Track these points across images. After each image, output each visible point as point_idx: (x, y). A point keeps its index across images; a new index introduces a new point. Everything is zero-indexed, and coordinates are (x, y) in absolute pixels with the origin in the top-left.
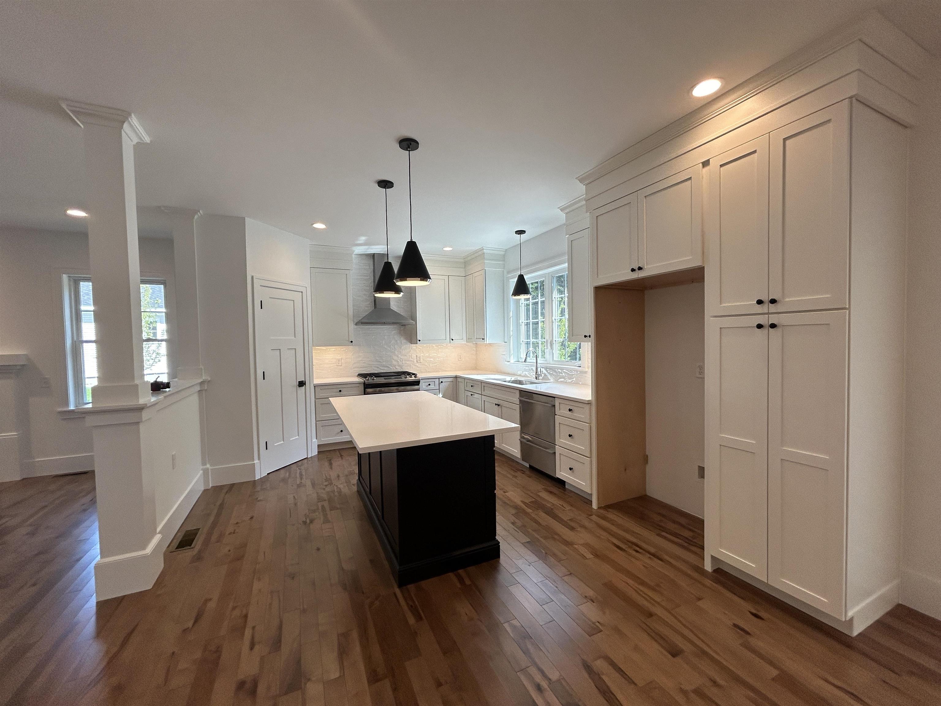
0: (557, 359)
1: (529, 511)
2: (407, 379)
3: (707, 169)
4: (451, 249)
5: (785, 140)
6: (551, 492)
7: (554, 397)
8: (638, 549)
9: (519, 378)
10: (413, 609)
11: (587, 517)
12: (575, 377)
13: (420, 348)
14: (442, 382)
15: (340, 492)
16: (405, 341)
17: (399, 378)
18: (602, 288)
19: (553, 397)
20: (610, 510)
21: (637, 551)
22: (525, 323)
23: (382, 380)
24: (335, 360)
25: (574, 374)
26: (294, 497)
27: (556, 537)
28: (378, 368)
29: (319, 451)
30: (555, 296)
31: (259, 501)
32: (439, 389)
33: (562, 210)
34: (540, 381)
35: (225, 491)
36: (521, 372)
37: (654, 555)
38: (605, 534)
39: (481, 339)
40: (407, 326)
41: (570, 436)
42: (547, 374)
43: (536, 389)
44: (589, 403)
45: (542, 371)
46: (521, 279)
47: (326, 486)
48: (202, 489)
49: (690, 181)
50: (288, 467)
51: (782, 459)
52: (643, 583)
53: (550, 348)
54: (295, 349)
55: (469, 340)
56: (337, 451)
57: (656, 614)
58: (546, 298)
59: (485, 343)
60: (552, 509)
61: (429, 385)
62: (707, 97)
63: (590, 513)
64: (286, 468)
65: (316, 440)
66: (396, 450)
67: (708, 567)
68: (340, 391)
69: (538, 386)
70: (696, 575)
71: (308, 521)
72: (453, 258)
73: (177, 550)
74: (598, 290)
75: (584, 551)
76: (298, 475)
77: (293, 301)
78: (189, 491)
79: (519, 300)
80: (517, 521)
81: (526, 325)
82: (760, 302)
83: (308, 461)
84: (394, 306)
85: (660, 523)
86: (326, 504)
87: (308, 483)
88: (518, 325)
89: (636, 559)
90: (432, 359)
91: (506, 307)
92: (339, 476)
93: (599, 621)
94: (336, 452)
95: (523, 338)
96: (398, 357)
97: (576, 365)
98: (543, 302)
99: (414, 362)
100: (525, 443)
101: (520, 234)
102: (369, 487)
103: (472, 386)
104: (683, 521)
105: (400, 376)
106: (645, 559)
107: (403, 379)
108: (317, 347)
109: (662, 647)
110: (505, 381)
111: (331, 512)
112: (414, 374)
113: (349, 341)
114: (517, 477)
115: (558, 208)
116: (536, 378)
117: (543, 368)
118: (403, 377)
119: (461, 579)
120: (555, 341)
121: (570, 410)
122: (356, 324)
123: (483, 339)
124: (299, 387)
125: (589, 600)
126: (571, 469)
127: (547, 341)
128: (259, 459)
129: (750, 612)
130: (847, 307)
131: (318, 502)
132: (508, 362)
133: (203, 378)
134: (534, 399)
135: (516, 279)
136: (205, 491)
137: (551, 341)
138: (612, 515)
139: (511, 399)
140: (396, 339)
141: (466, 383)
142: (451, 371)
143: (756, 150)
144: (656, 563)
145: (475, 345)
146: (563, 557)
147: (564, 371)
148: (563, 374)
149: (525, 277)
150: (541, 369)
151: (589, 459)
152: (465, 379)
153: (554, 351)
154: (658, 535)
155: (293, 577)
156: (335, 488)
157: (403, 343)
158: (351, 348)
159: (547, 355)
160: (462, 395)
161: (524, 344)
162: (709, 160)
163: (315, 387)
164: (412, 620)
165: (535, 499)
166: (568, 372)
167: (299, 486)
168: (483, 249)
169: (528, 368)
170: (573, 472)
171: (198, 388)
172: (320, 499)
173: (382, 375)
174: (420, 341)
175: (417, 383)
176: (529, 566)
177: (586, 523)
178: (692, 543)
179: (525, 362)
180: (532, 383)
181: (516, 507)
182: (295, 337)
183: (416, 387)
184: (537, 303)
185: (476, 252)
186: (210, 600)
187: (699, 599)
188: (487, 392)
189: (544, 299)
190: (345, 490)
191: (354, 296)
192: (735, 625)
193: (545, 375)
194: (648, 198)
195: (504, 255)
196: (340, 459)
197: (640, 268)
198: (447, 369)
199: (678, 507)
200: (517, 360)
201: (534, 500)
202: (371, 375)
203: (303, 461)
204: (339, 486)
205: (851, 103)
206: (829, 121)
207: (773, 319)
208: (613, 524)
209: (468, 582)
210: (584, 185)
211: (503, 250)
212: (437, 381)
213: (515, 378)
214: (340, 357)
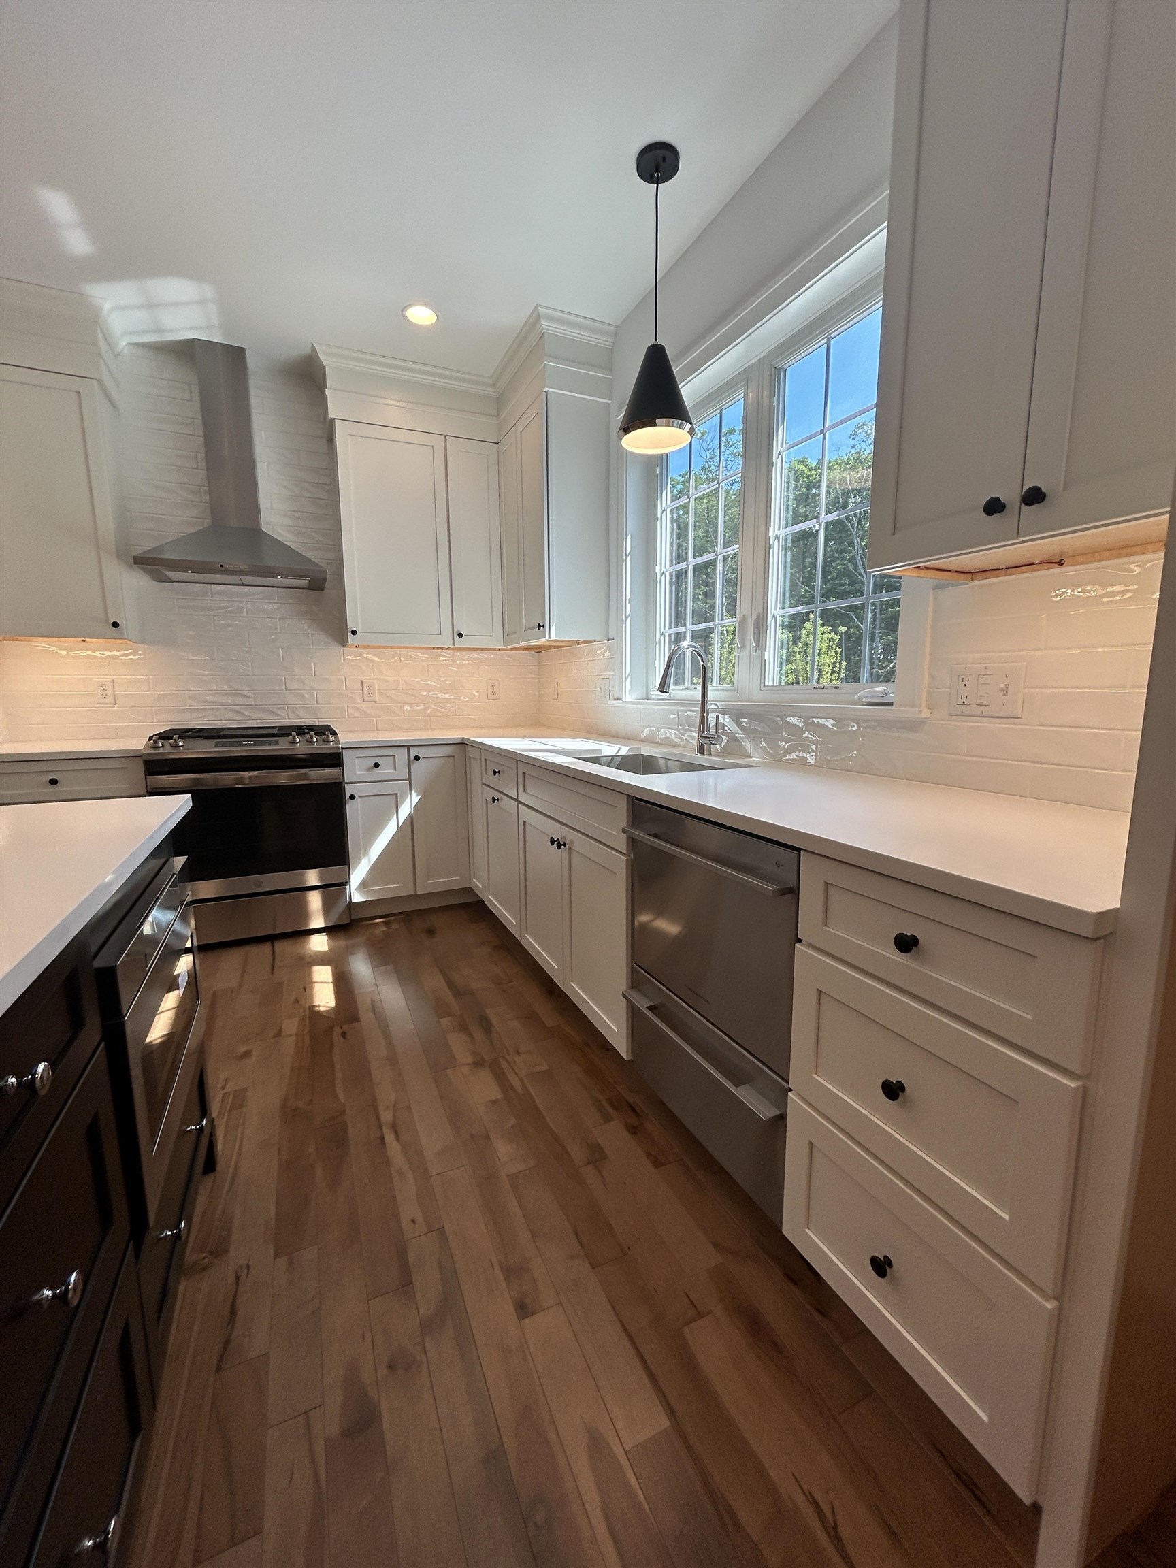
0: (776, 682)
7: (799, 850)
9: (646, 750)
14: (417, 758)
17: (270, 743)
22: (670, 572)
24: (92, 688)
28: (238, 712)
32: (409, 780)
34: (713, 758)
39: (535, 626)
42: (738, 732)
45: (723, 724)
46: (656, 359)
53: (754, 645)
55: (508, 636)
61: (376, 765)
68: (54, 782)
81: (675, 576)
88: (648, 581)
96: (304, 684)
103: (497, 772)
107: (281, 746)
113: (107, 622)
116: (701, 750)
117: (724, 714)
120: (774, 616)
123: (539, 626)
126: (879, 1265)
127: (744, 618)
132: (617, 699)
137: (757, 621)
139: (601, 827)
141: (483, 761)
150: (720, 715)
152: (482, 749)
153: (765, 652)
159: (744, 676)
160: (477, 798)
166: (825, 725)
169: (676, 717)
174: (354, 632)
175: (337, 759)
180: (683, 769)
183: (334, 772)
185: (521, 338)
188: (533, 795)
193: (733, 739)
195: (611, 350)
198: (436, 721)
200: (645, 697)
211: (606, 327)
212: (402, 755)
213: (627, 748)
214: (109, 679)
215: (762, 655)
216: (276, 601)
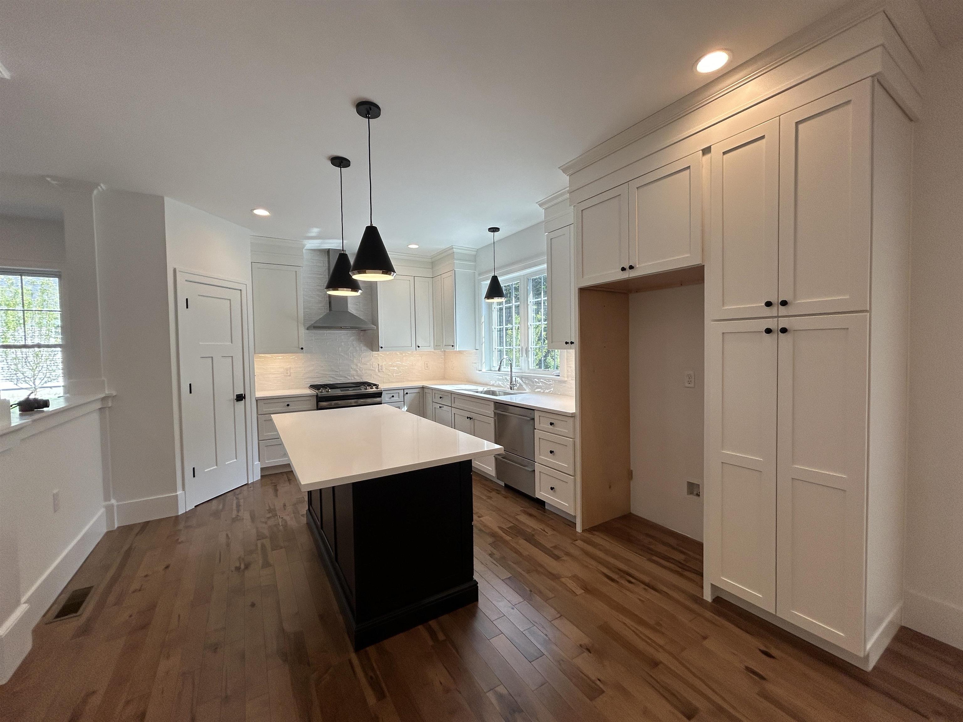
0: (533, 368)
1: (508, 538)
2: (367, 390)
3: (708, 156)
4: (417, 247)
5: (797, 124)
6: (531, 515)
7: (534, 410)
8: (631, 579)
9: (492, 389)
10: (374, 684)
11: (572, 543)
12: (552, 387)
13: (381, 356)
14: (407, 393)
15: (285, 526)
16: (365, 348)
17: (358, 390)
18: (587, 289)
19: (532, 410)
20: (595, 533)
21: (630, 582)
22: (497, 329)
23: (338, 392)
24: (282, 370)
25: (552, 384)
26: (227, 535)
27: (539, 569)
28: (333, 378)
29: (262, 475)
30: (530, 300)
31: (180, 543)
32: (404, 401)
33: (541, 205)
34: (515, 391)
35: (136, 530)
36: (494, 381)
37: (648, 585)
38: (593, 563)
39: (450, 346)
40: (366, 331)
41: (551, 452)
42: (522, 384)
43: (511, 400)
44: (573, 416)
45: (517, 381)
46: (495, 280)
47: (269, 518)
48: (105, 530)
49: (689, 170)
50: (223, 496)
51: (792, 478)
52: (641, 622)
53: (525, 356)
54: (232, 357)
55: (436, 347)
56: (285, 474)
57: (661, 662)
58: (520, 303)
59: (455, 350)
60: (533, 535)
61: (393, 396)
62: (713, 73)
63: (574, 537)
64: (220, 497)
65: (258, 462)
66: (352, 484)
67: (708, 596)
68: (288, 405)
69: (512, 397)
70: (695, 607)
71: (243, 566)
72: (419, 257)
73: (56, 620)
74: (583, 291)
75: (572, 585)
76: (235, 506)
77: (229, 301)
78: (85, 534)
79: (492, 303)
80: (495, 551)
81: (499, 331)
82: (768, 304)
83: (248, 488)
84: (352, 308)
85: (649, 546)
86: (267, 542)
87: (246, 516)
88: (490, 331)
89: (631, 592)
90: (395, 368)
91: (477, 310)
92: (285, 505)
93: (600, 679)
94: (283, 475)
95: (495, 345)
96: (357, 366)
97: (554, 374)
98: (517, 307)
99: (375, 371)
100: (501, 460)
101: (494, 232)
102: (320, 520)
103: (440, 398)
104: (673, 541)
105: (359, 387)
106: (639, 589)
107: (363, 390)
108: (260, 355)
109: (676, 707)
110: (477, 392)
111: (273, 552)
112: (375, 385)
113: (299, 347)
114: (491, 498)
115: (537, 203)
116: (511, 388)
117: (518, 377)
118: (363, 388)
119: (433, 634)
120: (531, 348)
121: (551, 424)
122: (308, 329)
123: (452, 346)
124: (237, 401)
125: (584, 650)
126: (552, 489)
127: (522, 348)
128: (184, 489)
129: (760, 650)
130: (868, 309)
131: (258, 540)
132: (480, 371)
133: (107, 392)
134: (508, 411)
135: (488, 282)
136: (108, 534)
137: (526, 349)
138: (599, 539)
139: (483, 411)
140: (355, 346)
141: (434, 394)
142: (417, 381)
143: (764, 136)
144: (651, 595)
145: (443, 352)
146: (551, 595)
147: (541, 380)
148: (540, 384)
149: (500, 279)
150: (516, 378)
151: (572, 477)
152: (432, 389)
153: (529, 359)
154: (650, 560)
155: (215, 648)
156: (280, 520)
157: (362, 350)
158: (301, 355)
159: (523, 364)
160: (430, 408)
161: (497, 352)
162: (710, 147)
163: (257, 401)
164: (371, 699)
165: (513, 523)
166: (545, 381)
167: (234, 520)
168: (453, 248)
169: (502, 377)
170: (555, 491)
171: (98, 405)
172: (260, 536)
173: (339, 386)
174: (382, 347)
175: (379, 395)
176: (513, 609)
177: (573, 551)
178: (685, 567)
179: (499, 370)
180: (506, 394)
181: (493, 535)
182: (232, 343)
183: (378, 399)
184: (510, 308)
185: (445, 251)
186: (94, 692)
187: (705, 638)
188: (457, 404)
189: (519, 303)
190: (292, 523)
191: (304, 297)
192: (747, 668)
193: (521, 385)
194: (641, 190)
195: (476, 255)
196: (287, 484)
197: (631, 267)
198: (412, 379)
199: (665, 526)
200: (489, 369)
201: (513, 525)
202: (325, 386)
203: (242, 488)
204: (285, 517)
205: (873, 82)
206: (848, 102)
207: (783, 323)
208: (601, 550)
209: (441, 637)
210: (567, 175)
211: (474, 250)
212: (401, 392)
213: (486, 388)
214: (289, 366)
215: (528, 359)
216: (349, 335)
